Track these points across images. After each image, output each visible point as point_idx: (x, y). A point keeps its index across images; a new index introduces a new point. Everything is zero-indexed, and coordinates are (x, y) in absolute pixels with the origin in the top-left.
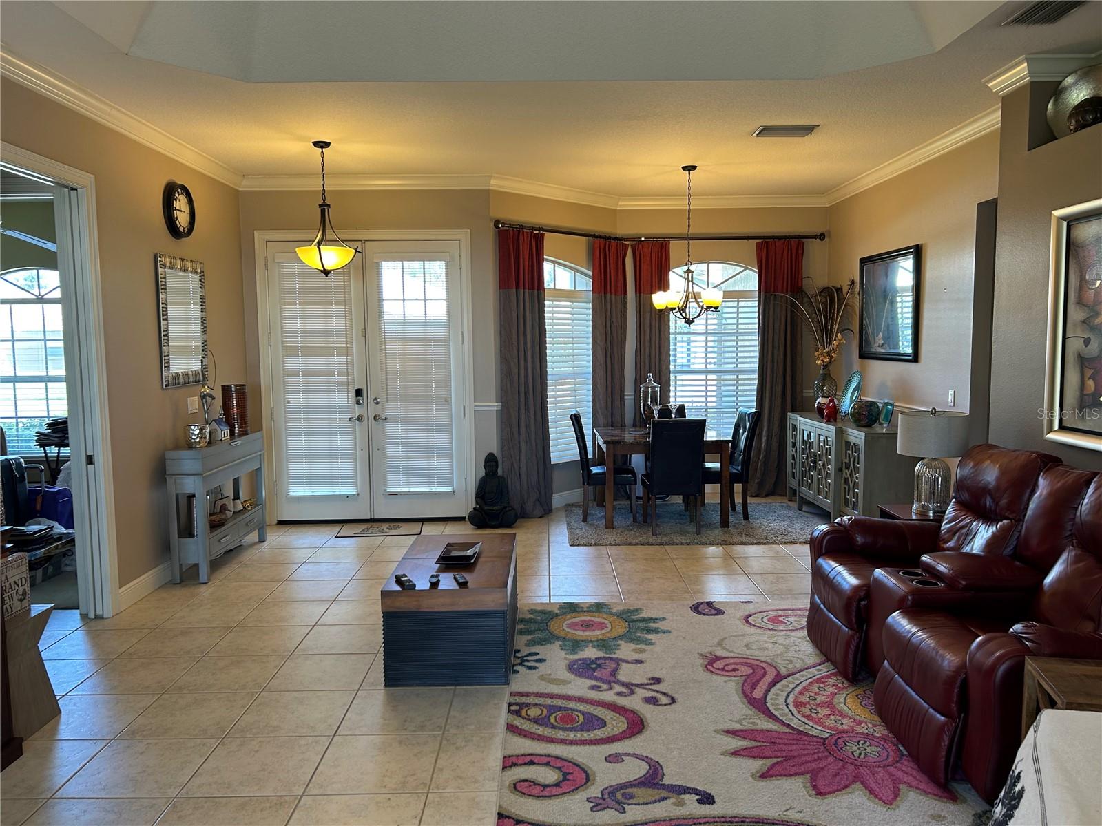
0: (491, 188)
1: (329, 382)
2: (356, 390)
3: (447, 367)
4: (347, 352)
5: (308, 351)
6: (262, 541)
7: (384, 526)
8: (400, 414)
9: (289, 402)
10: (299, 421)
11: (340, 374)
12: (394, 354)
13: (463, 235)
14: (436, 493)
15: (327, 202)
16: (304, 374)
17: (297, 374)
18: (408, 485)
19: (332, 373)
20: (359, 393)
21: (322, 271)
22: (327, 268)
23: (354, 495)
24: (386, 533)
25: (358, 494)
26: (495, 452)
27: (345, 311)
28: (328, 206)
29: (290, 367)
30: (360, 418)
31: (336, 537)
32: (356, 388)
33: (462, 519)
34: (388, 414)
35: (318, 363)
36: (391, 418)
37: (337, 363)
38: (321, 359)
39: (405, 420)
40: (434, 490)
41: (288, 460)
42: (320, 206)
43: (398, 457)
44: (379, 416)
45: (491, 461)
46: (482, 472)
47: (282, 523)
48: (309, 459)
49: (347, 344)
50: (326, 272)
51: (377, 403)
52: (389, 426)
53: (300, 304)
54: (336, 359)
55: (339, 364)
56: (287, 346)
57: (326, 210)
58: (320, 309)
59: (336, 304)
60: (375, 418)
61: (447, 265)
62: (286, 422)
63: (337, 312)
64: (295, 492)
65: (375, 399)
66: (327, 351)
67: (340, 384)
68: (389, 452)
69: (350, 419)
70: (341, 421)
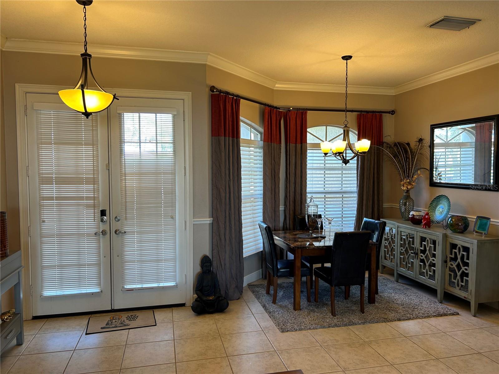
0: (207, 63)
1: (79, 205)
2: (101, 210)
3: (173, 192)
4: (94, 181)
5: (62, 181)
6: (19, 344)
8: (136, 229)
9: (44, 222)
10: (52, 236)
11: (88, 198)
12: (131, 183)
13: (187, 96)
14: (163, 288)
16: (58, 198)
17: (51, 198)
18: (141, 282)
19: (82, 198)
20: (103, 213)
21: (83, 113)
22: (89, 110)
23: (98, 292)
25: (102, 291)
27: (93, 150)
28: (90, 56)
29: (45, 194)
30: (104, 233)
31: (86, 334)
32: (100, 209)
33: (183, 305)
34: (126, 229)
35: (69, 190)
36: (129, 232)
37: (86, 190)
38: (72, 187)
39: (139, 233)
40: (162, 285)
41: (43, 267)
42: (82, 55)
43: (134, 262)
44: (119, 230)
47: (36, 318)
48: (61, 266)
49: (94, 175)
50: (87, 114)
51: (119, 220)
52: (127, 237)
53: (55, 144)
54: (85, 187)
55: (88, 191)
56: (42, 177)
58: (72, 148)
59: (86, 144)
60: (116, 232)
61: (174, 117)
62: (41, 237)
63: (86, 151)
64: (47, 293)
65: (116, 217)
66: (77, 181)
67: (88, 206)
68: (127, 258)
69: (95, 234)
70: (88, 235)
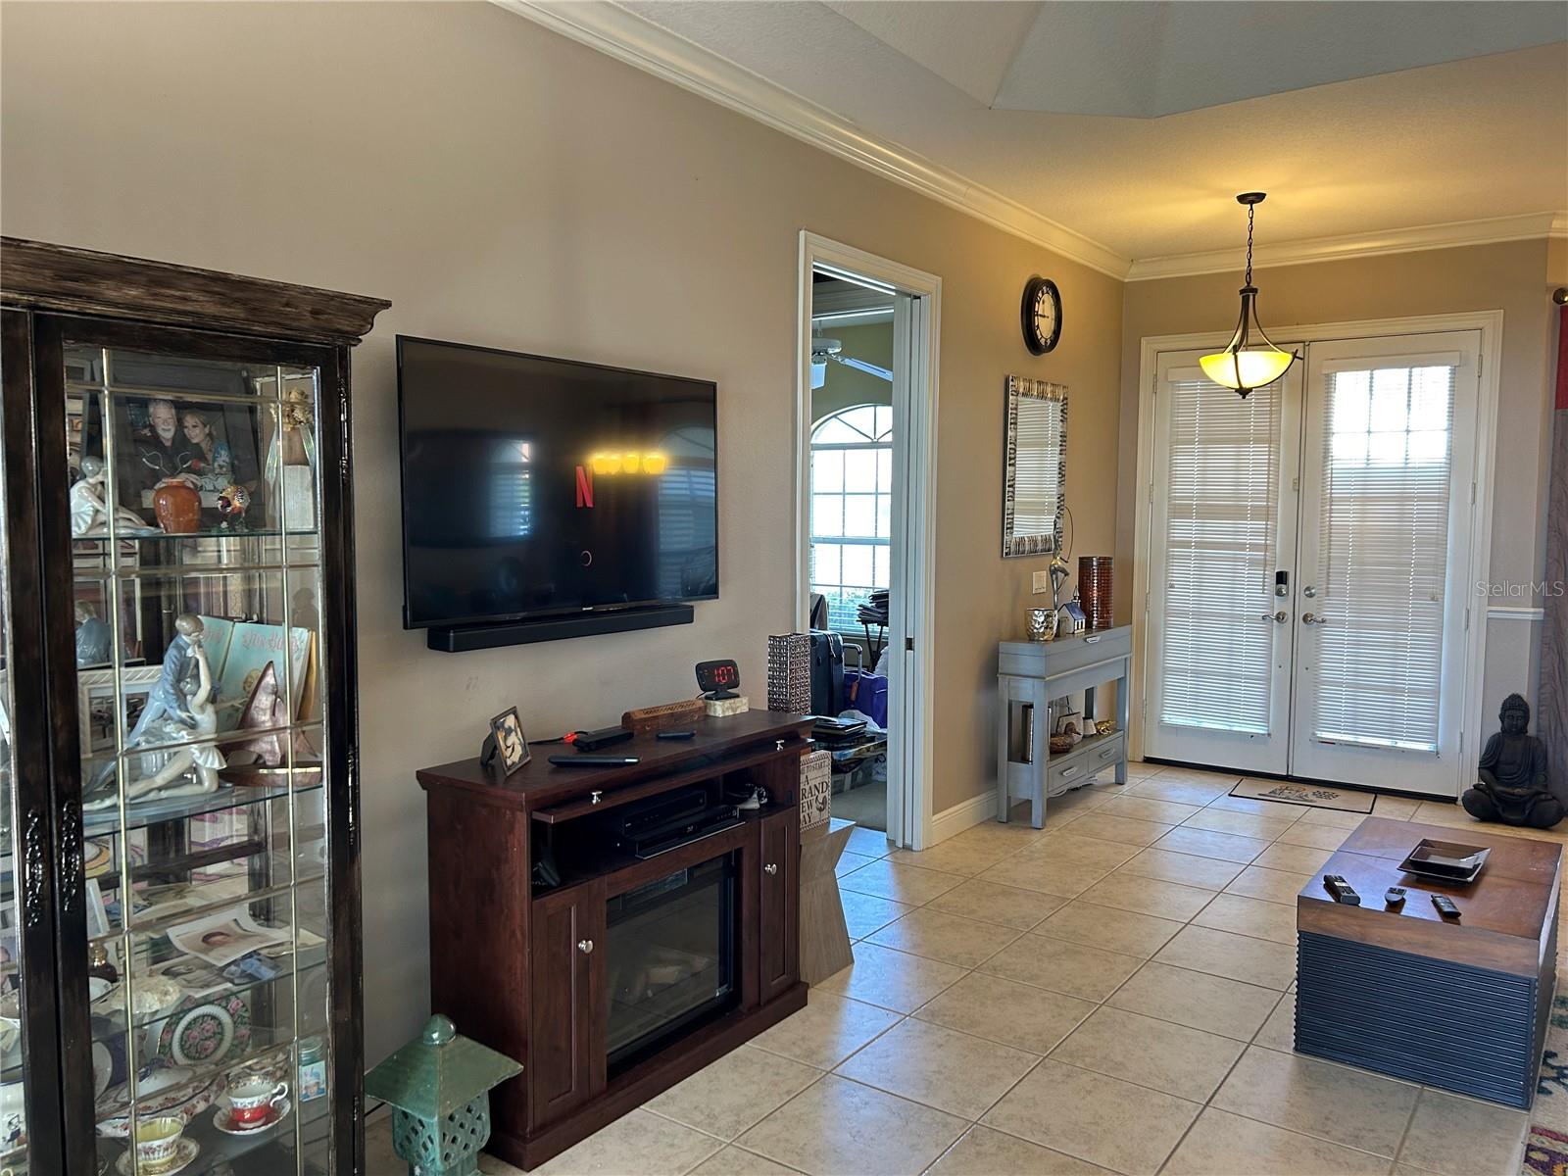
0: (1551, 235)
1: (1235, 559)
2: (1277, 573)
3: (1441, 543)
4: (1267, 514)
5: (1208, 512)
6: (1120, 782)
7: (1309, 791)
8: (1347, 616)
9: (1172, 586)
10: (1185, 614)
11: (1254, 547)
12: (1344, 518)
13: (1491, 321)
14: (1403, 751)
15: (1253, 285)
16: (1199, 545)
17: (1186, 545)
18: (1354, 731)
19: (1241, 547)
20: (1281, 578)
21: (1237, 391)
22: (1246, 385)
23: (1263, 735)
24: (1311, 801)
25: (1269, 735)
26: (1524, 694)
27: (1269, 451)
28: (1255, 291)
29: (1178, 535)
30: (1280, 617)
31: (1230, 795)
32: (1276, 571)
33: (1452, 800)
34: (1327, 614)
35: (1220, 529)
36: (1333, 622)
37: (1251, 530)
38: (1226, 524)
40: (1401, 744)
41: (1165, 670)
42: (1242, 292)
43: (1340, 684)
44: (1312, 616)
45: (1514, 710)
46: (1496, 727)
47: (1149, 761)
48: (1197, 673)
49: (1268, 502)
50: (1243, 392)
51: (1311, 596)
52: (1329, 634)
53: (1200, 442)
54: (1250, 524)
55: (1254, 533)
56: (1175, 505)
57: (1251, 297)
58: (1229, 449)
59: (1256, 441)
60: (1305, 619)
61: (1453, 372)
62: (1167, 615)
63: (1257, 455)
64: (1172, 718)
65: (1308, 589)
66: (1236, 513)
67: (1253, 562)
68: (1325, 674)
69: (1264, 618)
70: (1250, 619)
